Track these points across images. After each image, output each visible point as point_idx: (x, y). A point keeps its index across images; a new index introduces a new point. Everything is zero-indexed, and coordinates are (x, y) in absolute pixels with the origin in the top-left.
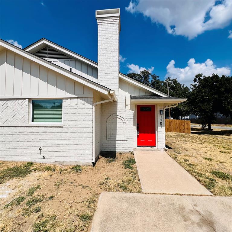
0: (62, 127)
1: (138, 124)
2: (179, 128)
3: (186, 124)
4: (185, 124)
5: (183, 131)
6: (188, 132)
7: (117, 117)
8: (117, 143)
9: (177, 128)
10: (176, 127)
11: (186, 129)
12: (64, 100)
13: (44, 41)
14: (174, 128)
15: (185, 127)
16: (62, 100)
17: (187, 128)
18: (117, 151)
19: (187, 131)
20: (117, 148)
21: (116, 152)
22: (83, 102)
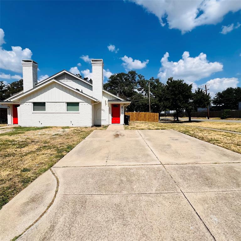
0: (79, 113)
1: (112, 113)
3: (155, 115)
7: (102, 109)
8: (101, 121)
11: (155, 119)
12: (80, 103)
13: (64, 71)
18: (102, 125)
20: (101, 123)
22: (87, 104)
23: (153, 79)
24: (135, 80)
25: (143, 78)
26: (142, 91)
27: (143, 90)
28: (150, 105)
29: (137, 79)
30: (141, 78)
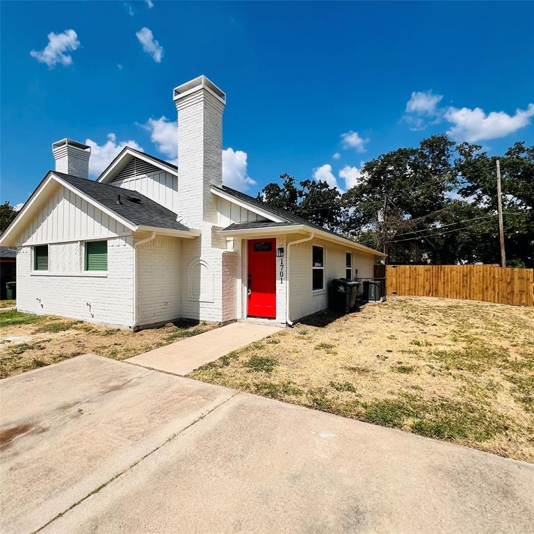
0: (106, 277)
1: (249, 276)
2: (494, 289)
3: (516, 278)
4: (512, 279)
5: (508, 299)
6: (524, 301)
7: (201, 262)
8: (201, 306)
9: (487, 288)
10: (484, 287)
11: (516, 291)
12: (108, 241)
13: (128, 151)
14: (476, 289)
15: (513, 288)
16: (106, 241)
17: (521, 292)
18: (201, 319)
19: (521, 299)
20: (200, 315)
21: (199, 321)
23: (521, 150)
24: (445, 164)
25: (480, 152)
26: (475, 196)
27: (479, 191)
28: (502, 240)
29: (454, 158)
30: (467, 155)
